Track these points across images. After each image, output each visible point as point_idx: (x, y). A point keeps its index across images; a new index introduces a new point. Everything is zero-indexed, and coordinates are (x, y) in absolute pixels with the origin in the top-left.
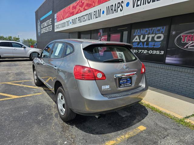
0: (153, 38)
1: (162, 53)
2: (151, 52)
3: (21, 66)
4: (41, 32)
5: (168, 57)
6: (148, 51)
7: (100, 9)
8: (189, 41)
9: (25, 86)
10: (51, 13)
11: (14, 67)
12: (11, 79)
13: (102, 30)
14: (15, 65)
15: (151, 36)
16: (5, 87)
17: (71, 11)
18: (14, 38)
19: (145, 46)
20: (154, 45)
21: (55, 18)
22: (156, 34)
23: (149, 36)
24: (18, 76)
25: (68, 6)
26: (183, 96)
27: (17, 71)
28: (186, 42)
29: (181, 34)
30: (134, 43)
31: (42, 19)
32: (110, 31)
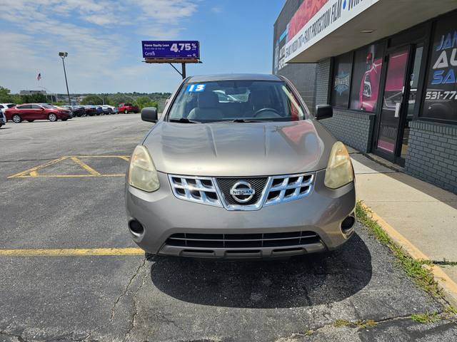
4: (279, 67)
13: (375, 47)
30: (436, 74)
31: (281, 38)
32: (389, 46)
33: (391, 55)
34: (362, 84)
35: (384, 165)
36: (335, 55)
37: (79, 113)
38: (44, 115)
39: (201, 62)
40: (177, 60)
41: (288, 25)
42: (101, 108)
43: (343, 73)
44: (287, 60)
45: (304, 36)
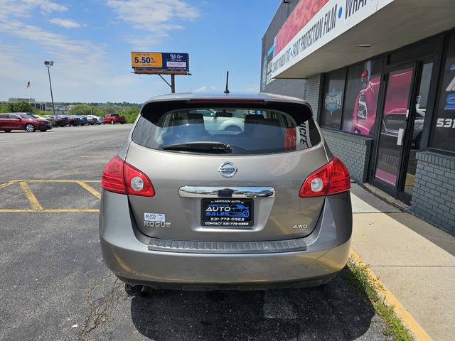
4: (266, 81)
7: (336, 6)
13: (371, 64)
31: (269, 53)
32: (388, 63)
33: (390, 73)
34: (356, 103)
35: (384, 200)
36: (326, 71)
37: (61, 123)
38: (22, 126)
39: (190, 74)
40: (166, 72)
41: (275, 39)
42: (85, 118)
43: (334, 90)
44: (274, 75)
45: (292, 49)
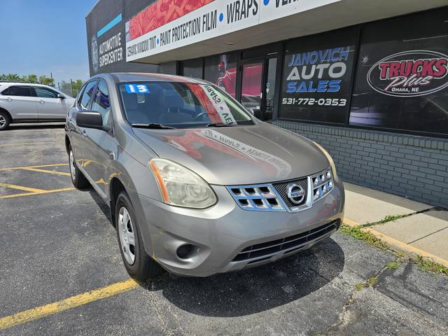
0: (326, 71)
1: (344, 102)
2: (321, 102)
3: (55, 137)
4: (99, 63)
5: (355, 111)
6: (317, 99)
7: (216, 11)
8: (393, 76)
9: (61, 173)
10: (119, 18)
11: (41, 139)
12: (32, 160)
13: (227, 57)
14: (43, 136)
15: (322, 67)
16: (21, 175)
17: (159, 14)
18: (41, 78)
19: (311, 91)
20: (328, 88)
21: (127, 31)
22: (332, 63)
23: (318, 67)
24: (48, 157)
25: (153, 5)
26: (380, 190)
27: (47, 147)
28: (387, 78)
29: (380, 63)
30: (290, 84)
32: (242, 58)
36: (182, 59)
45: (158, 38)
